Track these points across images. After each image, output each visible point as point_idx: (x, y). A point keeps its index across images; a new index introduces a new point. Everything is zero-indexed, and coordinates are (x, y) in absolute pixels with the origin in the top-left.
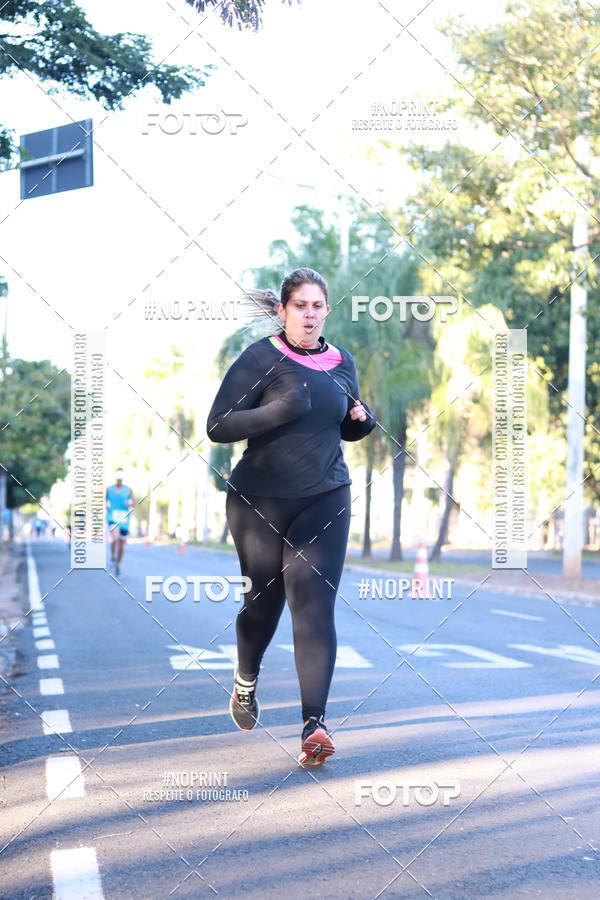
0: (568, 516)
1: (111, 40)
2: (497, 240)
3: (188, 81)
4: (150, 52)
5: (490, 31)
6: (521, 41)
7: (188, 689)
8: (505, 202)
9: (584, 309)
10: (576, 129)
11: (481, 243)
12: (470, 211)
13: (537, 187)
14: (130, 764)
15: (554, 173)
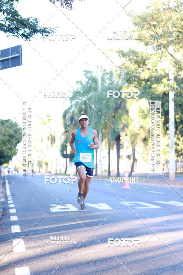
0: (170, 162)
1: (26, 20)
2: (146, 78)
3: (50, 32)
4: (38, 23)
5: (142, 14)
6: (151, 17)
7: (56, 218)
8: (148, 66)
9: (173, 99)
10: (169, 44)
11: (141, 79)
12: (138, 69)
13: (158, 61)
14: (39, 241)
15: (163, 57)
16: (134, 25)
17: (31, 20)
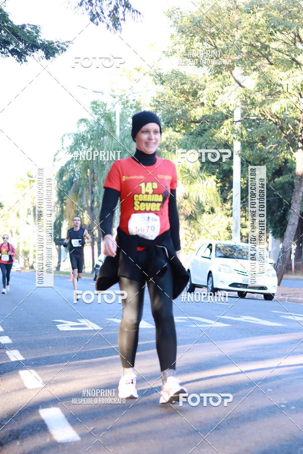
1: (20, 27)
2: (198, 117)
5: (194, 17)
8: (202, 99)
9: (240, 152)
10: (235, 65)
11: (190, 120)
13: (217, 92)
15: (226, 86)
16: (180, 34)
17: (28, 28)
